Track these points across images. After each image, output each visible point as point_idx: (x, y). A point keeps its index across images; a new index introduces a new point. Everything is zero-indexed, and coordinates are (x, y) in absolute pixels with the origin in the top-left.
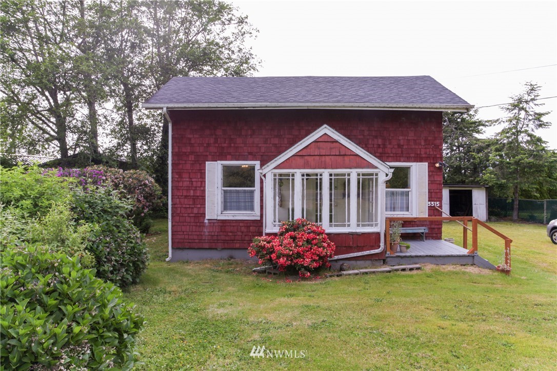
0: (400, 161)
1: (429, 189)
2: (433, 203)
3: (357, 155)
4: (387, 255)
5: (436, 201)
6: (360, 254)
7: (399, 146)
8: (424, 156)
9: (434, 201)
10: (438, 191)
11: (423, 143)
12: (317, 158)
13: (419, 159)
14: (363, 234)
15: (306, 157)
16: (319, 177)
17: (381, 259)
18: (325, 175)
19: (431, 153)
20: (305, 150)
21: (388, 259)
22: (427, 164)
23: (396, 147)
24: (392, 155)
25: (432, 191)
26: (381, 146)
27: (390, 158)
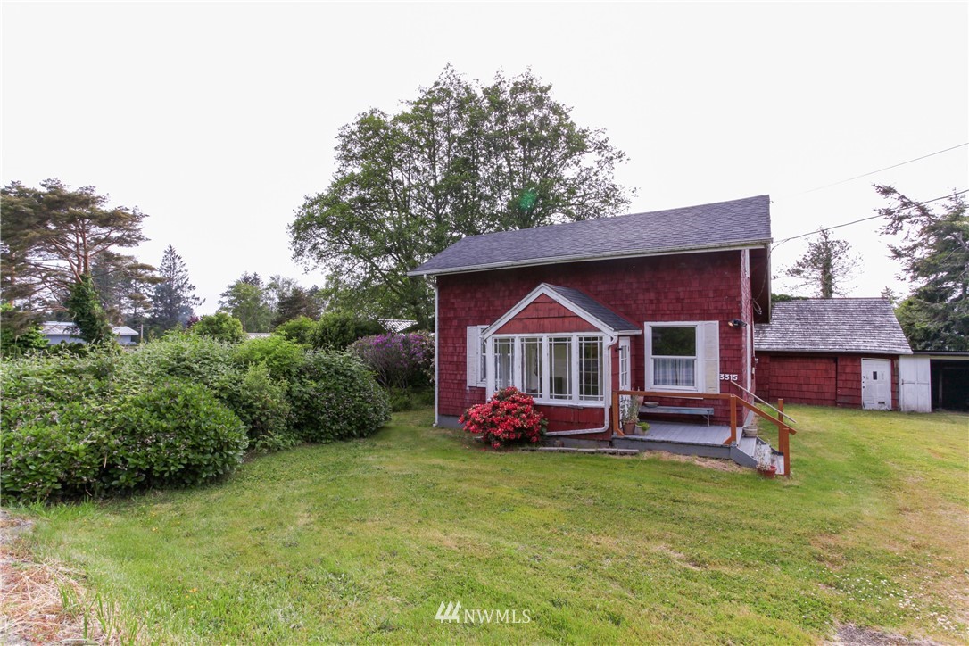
0: (679, 320)
1: (721, 357)
2: (727, 375)
3: (577, 316)
4: (613, 436)
5: (733, 374)
6: (581, 431)
7: (679, 300)
8: (714, 311)
9: (730, 373)
10: (735, 359)
11: (711, 295)
12: (536, 320)
13: (706, 316)
14: (585, 408)
15: (525, 321)
16: (538, 342)
17: (606, 439)
18: (545, 339)
19: (724, 307)
20: (523, 313)
21: (615, 441)
22: (717, 322)
23: (674, 301)
24: (668, 312)
25: (727, 359)
26: (655, 302)
27: (666, 317)
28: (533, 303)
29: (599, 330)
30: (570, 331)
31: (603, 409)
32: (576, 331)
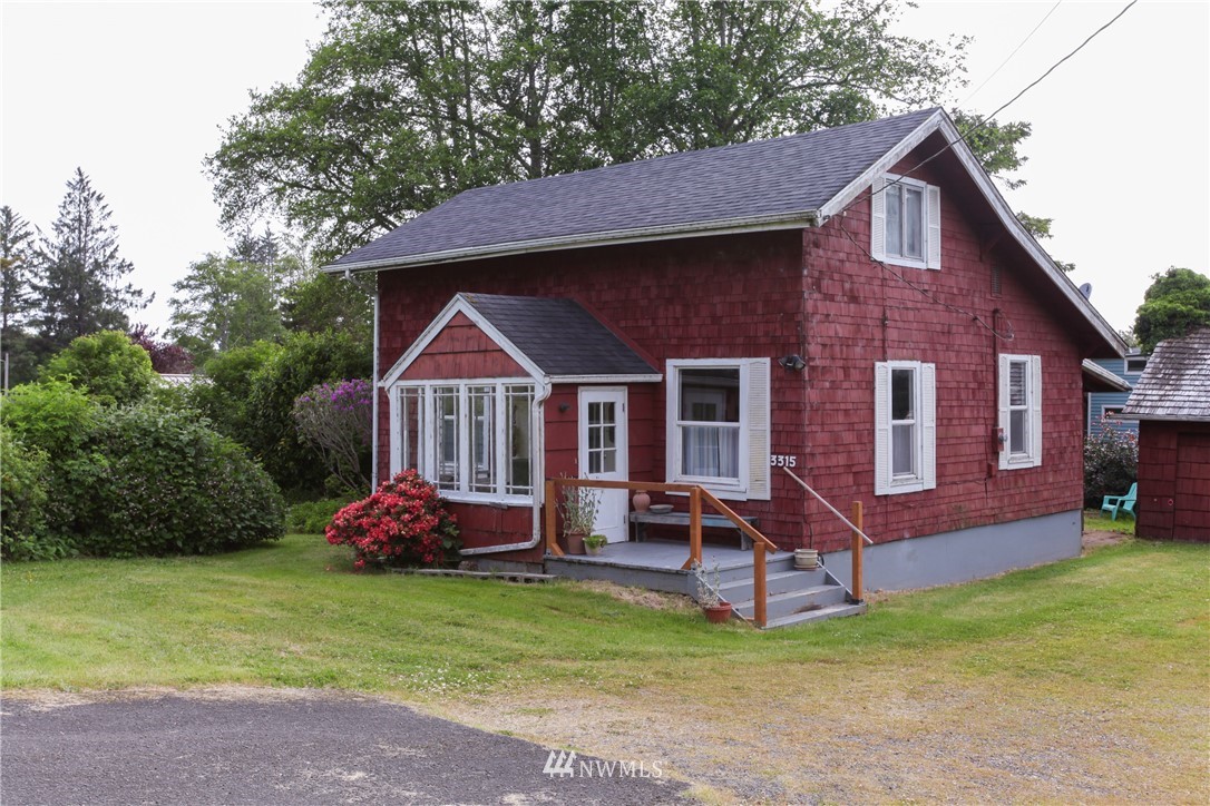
0: (714, 356)
1: (773, 424)
2: (781, 458)
3: (502, 350)
4: (545, 556)
5: (790, 454)
7: (715, 319)
8: (763, 340)
9: (784, 454)
10: (793, 428)
11: (760, 311)
12: (451, 357)
13: (752, 350)
14: (510, 508)
15: (438, 357)
16: (455, 394)
18: (463, 386)
19: (778, 334)
20: (435, 343)
21: (549, 565)
22: (767, 360)
23: (708, 321)
24: (700, 341)
25: (781, 428)
26: (681, 322)
27: (697, 350)
28: (447, 327)
29: (527, 375)
30: (493, 377)
31: (531, 509)
32: (500, 376)
